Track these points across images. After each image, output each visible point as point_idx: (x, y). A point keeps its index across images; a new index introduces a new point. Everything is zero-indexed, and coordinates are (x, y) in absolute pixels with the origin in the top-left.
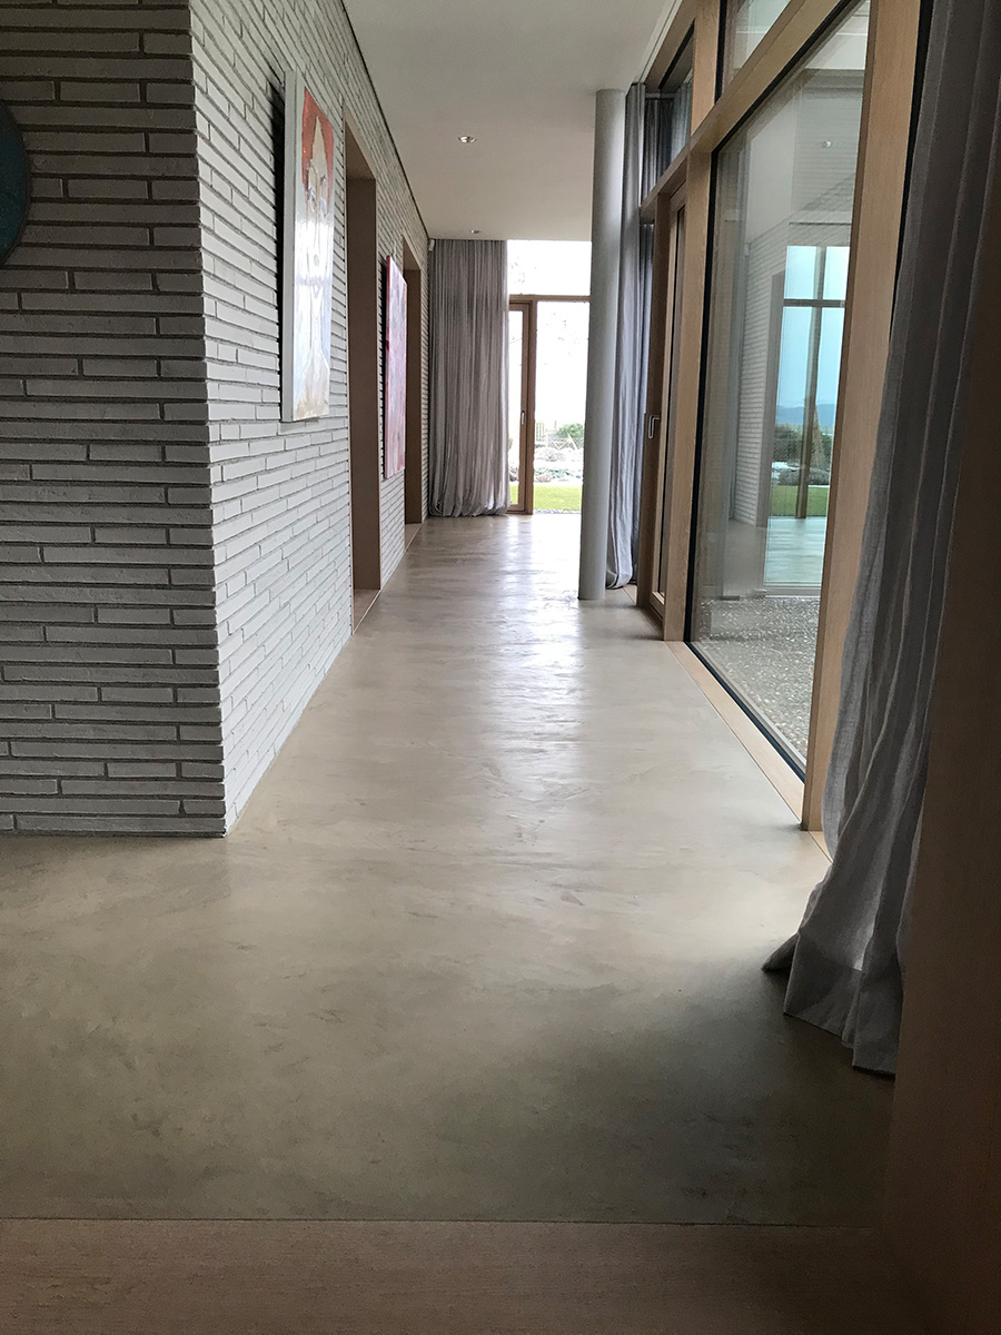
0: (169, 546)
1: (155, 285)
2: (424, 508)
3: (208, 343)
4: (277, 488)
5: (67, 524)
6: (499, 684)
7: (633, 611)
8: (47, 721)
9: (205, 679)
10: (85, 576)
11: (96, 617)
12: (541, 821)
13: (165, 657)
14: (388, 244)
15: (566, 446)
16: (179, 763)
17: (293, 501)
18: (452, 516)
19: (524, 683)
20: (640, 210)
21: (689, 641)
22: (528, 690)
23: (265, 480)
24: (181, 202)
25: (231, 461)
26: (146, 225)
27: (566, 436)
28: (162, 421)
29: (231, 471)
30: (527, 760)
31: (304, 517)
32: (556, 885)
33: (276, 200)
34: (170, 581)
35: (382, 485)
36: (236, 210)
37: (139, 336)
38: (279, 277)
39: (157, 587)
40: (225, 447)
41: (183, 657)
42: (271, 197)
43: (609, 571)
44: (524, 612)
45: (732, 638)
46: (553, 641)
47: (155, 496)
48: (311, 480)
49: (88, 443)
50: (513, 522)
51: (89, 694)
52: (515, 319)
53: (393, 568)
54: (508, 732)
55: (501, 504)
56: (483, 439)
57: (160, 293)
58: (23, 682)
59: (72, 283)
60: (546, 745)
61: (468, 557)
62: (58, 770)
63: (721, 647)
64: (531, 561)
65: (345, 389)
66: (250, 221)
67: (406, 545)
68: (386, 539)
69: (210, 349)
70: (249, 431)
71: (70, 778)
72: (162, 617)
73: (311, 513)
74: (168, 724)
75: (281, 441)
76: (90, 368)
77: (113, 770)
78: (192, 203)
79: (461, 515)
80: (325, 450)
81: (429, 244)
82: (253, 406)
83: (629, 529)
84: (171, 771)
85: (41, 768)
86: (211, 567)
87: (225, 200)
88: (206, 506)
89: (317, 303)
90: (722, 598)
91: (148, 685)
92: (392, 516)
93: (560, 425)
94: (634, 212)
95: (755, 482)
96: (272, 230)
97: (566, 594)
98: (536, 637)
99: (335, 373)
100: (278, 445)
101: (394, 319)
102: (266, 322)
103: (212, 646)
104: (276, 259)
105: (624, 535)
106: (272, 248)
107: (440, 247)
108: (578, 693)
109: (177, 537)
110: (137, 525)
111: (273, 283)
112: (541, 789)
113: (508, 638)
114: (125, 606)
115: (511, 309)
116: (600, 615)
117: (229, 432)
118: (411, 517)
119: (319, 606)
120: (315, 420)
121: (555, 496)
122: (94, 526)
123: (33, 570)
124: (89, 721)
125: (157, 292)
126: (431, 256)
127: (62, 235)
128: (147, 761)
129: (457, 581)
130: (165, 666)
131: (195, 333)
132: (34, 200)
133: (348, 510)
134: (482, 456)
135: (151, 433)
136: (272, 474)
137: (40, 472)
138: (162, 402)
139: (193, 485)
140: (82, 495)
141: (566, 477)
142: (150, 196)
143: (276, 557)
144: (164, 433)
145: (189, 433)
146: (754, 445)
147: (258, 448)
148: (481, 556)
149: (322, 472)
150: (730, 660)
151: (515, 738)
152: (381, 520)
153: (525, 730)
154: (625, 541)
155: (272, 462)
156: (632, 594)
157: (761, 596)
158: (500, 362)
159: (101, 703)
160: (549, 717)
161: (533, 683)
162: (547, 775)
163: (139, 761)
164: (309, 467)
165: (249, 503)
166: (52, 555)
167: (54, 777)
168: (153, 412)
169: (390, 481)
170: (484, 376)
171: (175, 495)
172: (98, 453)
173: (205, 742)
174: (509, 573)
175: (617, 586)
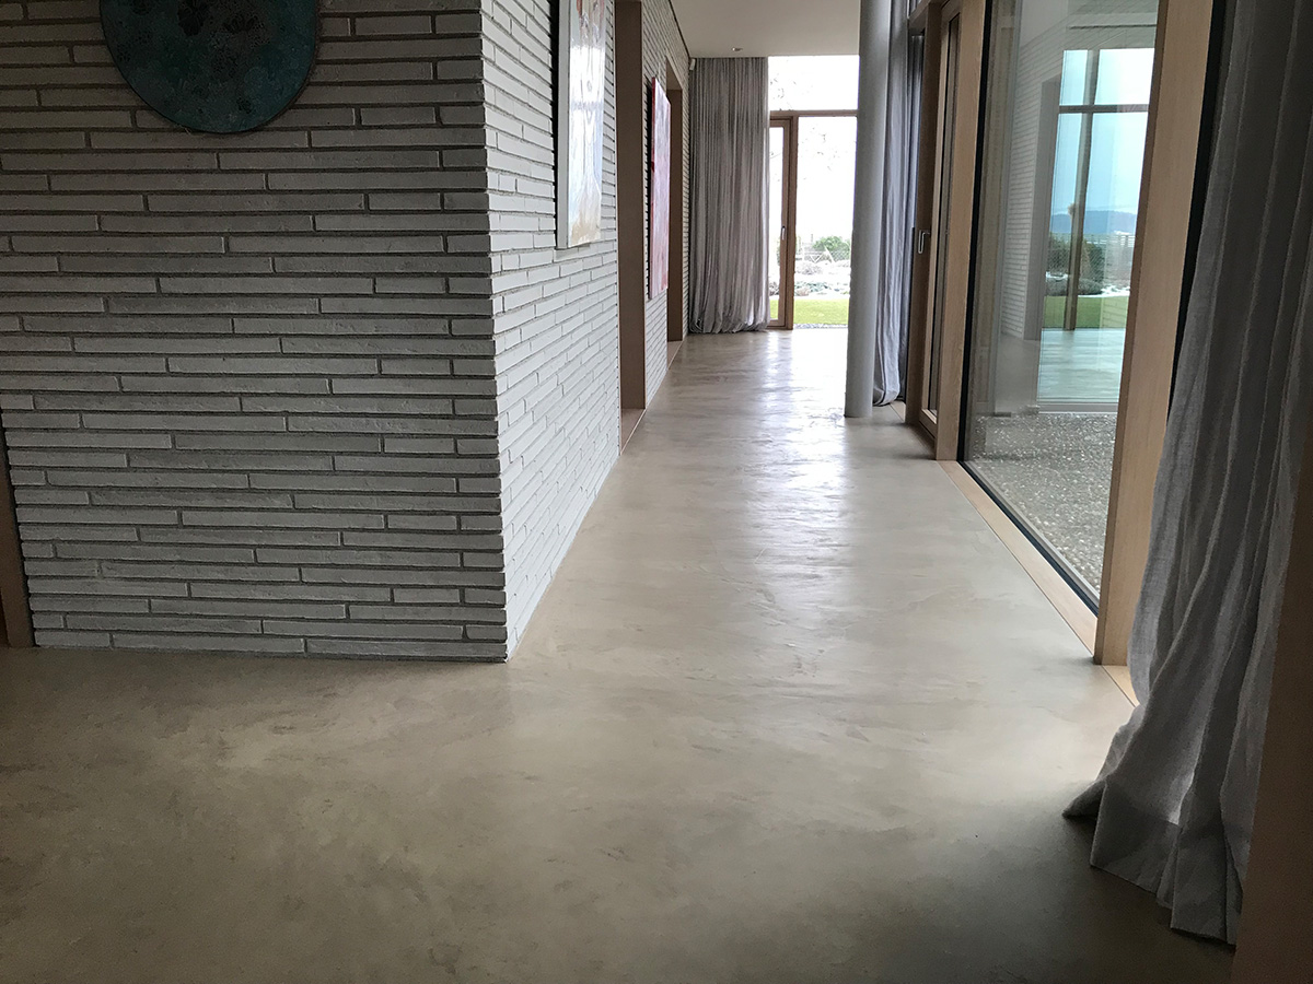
0: (453, 376)
1: (438, 118)
2: (685, 325)
3: (490, 174)
4: (552, 315)
5: (355, 356)
6: (767, 505)
7: (902, 429)
8: (336, 548)
9: (487, 506)
10: (372, 407)
11: (383, 447)
12: (821, 651)
13: (449, 485)
14: (653, 66)
15: (823, 259)
16: (462, 589)
17: (568, 327)
18: (712, 333)
19: (794, 504)
20: (909, 21)
21: (963, 460)
22: (798, 513)
23: (542, 308)
24: (464, 36)
25: (512, 291)
26: (429, 60)
27: (823, 250)
28: (446, 253)
29: (513, 301)
30: (802, 586)
31: (577, 342)
32: (840, 720)
33: (552, 27)
34: (454, 410)
35: (647, 306)
36: (515, 40)
37: (422, 170)
38: (555, 104)
39: (442, 417)
40: (506, 277)
41: (467, 486)
42: (547, 25)
43: (878, 389)
44: (789, 430)
45: (1006, 456)
46: (822, 461)
47: (439, 327)
48: (584, 305)
49: (374, 276)
50: (773, 337)
51: (376, 522)
52: (776, 136)
53: (657, 387)
54: (781, 557)
55: (761, 320)
56: (743, 257)
57: (444, 126)
58: (314, 510)
59: (359, 120)
60: (821, 570)
61: (730, 374)
62: (347, 595)
63: (994, 466)
64: (792, 377)
65: (614, 213)
66: (527, 50)
67: (668, 362)
68: (650, 358)
69: (493, 180)
70: (529, 260)
71: (358, 603)
72: (447, 447)
73: (583, 338)
74: (451, 550)
75: (556, 268)
76: (377, 203)
77: (400, 596)
78: (475, 36)
79: (721, 332)
80: (596, 274)
81: (689, 64)
82: (531, 235)
83: (897, 345)
84: (455, 597)
85: (330, 593)
86: (494, 396)
87: (506, 31)
88: (488, 337)
89: (590, 129)
90: (994, 415)
91: (433, 513)
92: (656, 335)
93: (817, 238)
94: (902, 25)
95: (1023, 294)
96: (548, 58)
97: (832, 411)
98: (803, 457)
99: (606, 197)
100: (553, 272)
101: (659, 140)
102: (542, 150)
103: (495, 475)
104: (551, 87)
105: (891, 351)
106: (548, 76)
107: (701, 67)
108: (849, 516)
109: (461, 367)
110: (422, 357)
111: (549, 111)
112: (818, 617)
113: (775, 458)
114: (411, 436)
115: (772, 126)
116: (868, 433)
117: (510, 262)
118: (674, 335)
119: (591, 429)
120: (587, 245)
121: (814, 310)
122: (380, 358)
123: (322, 401)
124: (375, 548)
125: (440, 125)
126: (692, 74)
127: (349, 74)
128: (431, 587)
129: (721, 399)
130: (448, 495)
131: (477, 165)
132: (324, 40)
133: (617, 332)
134: (743, 273)
135: (434, 265)
136: (549, 301)
137: (329, 306)
138: (446, 234)
139: (476, 317)
140: (370, 327)
141: (825, 290)
142: (434, 31)
143: (552, 383)
144: (447, 265)
145: (472, 265)
146: (1022, 257)
147: (537, 276)
148: (744, 374)
149: (594, 296)
150: (1007, 480)
151: (787, 563)
152: (646, 340)
153: (798, 554)
154: (892, 356)
155: (549, 290)
156: (900, 411)
157: (1032, 413)
158: (761, 180)
159: (387, 530)
160: (821, 540)
161: (803, 505)
162: (824, 602)
163: (424, 587)
164: (581, 292)
165: (528, 331)
166: (340, 386)
167: (342, 602)
168: (436, 245)
169: (656, 300)
170: (744, 193)
171: (459, 327)
172: (385, 286)
173: (487, 569)
174: (771, 390)
175: (885, 402)
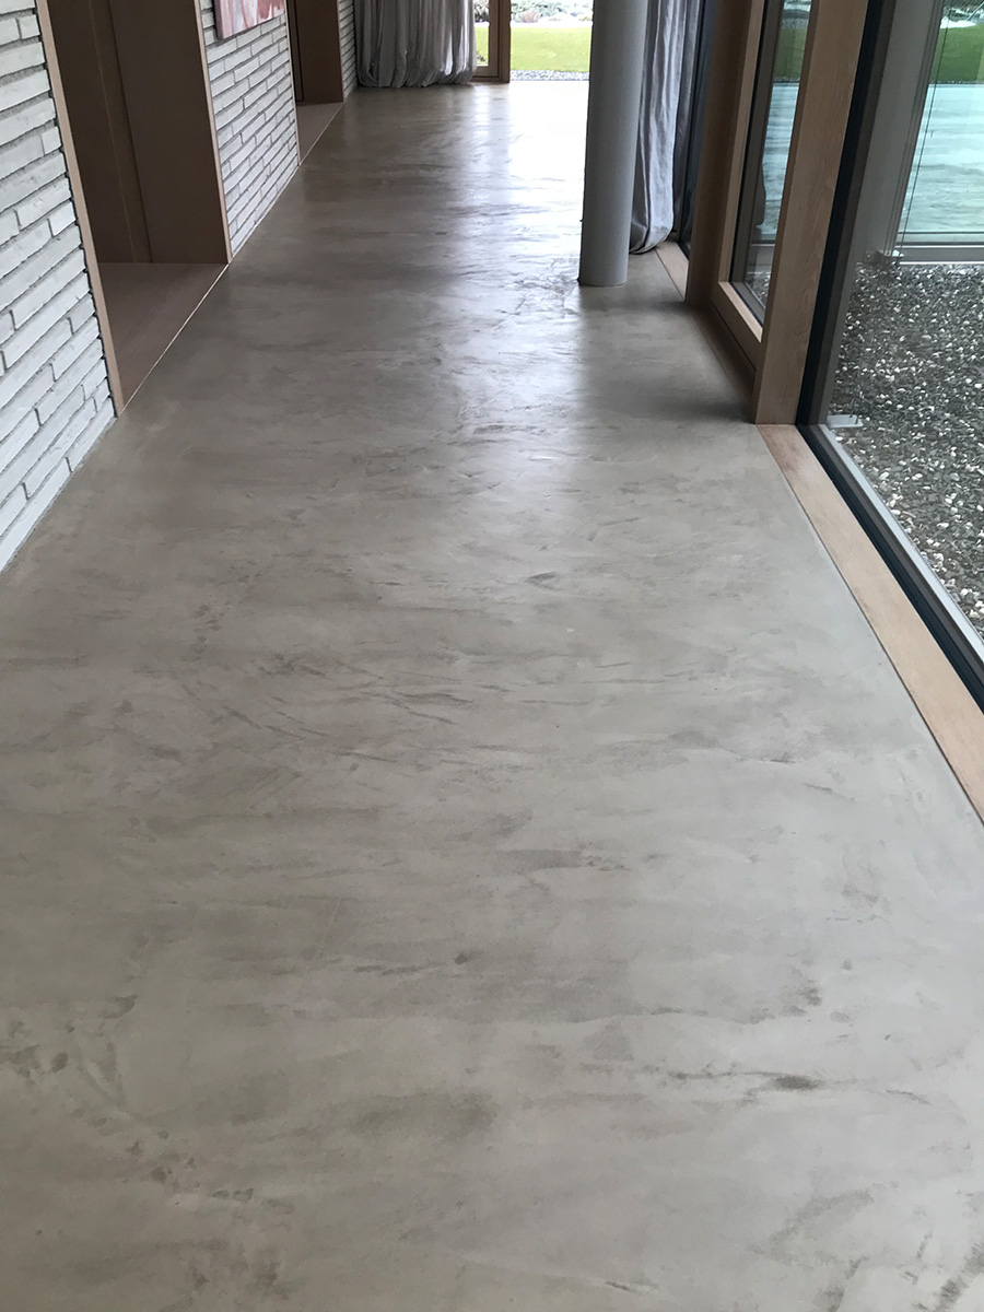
2: (347, 76)
7: (681, 318)
18: (391, 88)
21: (807, 423)
35: (211, 55)
50: (481, 94)
55: (463, 66)
68: (239, 158)
79: (405, 86)
97: (559, 273)
105: (662, 152)
121: (544, 46)
141: (558, 15)
154: (662, 163)
156: (672, 270)
169: (240, 41)
175: (648, 246)
